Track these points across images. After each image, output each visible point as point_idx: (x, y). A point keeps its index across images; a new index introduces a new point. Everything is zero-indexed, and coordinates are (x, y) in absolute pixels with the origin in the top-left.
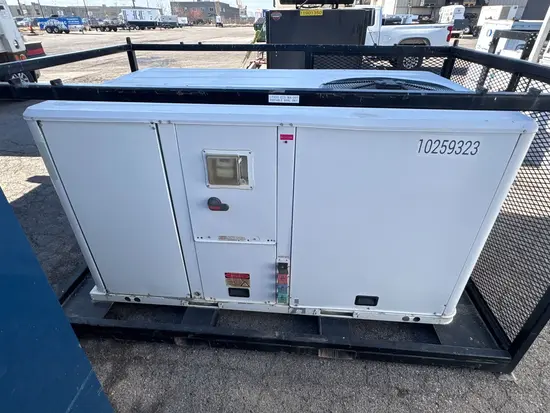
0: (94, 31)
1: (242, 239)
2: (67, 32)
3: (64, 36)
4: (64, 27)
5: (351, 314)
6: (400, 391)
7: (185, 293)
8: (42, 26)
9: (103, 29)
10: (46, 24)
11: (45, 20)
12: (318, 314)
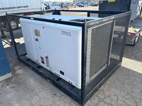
0: (91, 6)
1: (41, 49)
2: (83, 7)
3: (82, 8)
4: (83, 5)
5: (59, 76)
6: (55, 94)
7: (36, 60)
8: (78, 5)
9: (93, 6)
10: (79, 5)
11: (79, 4)
12: (54, 73)
